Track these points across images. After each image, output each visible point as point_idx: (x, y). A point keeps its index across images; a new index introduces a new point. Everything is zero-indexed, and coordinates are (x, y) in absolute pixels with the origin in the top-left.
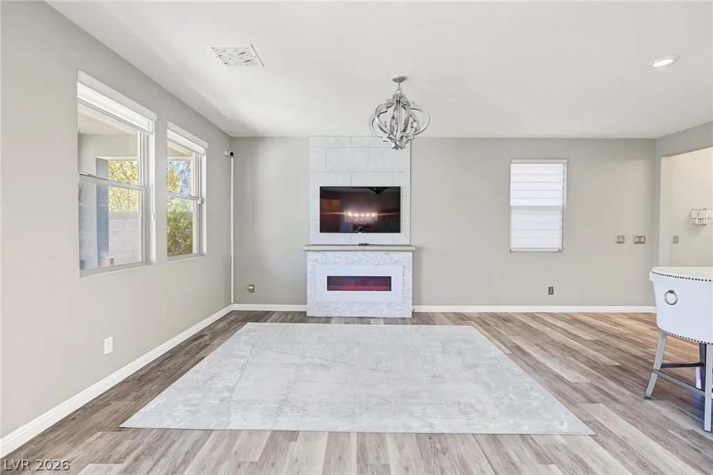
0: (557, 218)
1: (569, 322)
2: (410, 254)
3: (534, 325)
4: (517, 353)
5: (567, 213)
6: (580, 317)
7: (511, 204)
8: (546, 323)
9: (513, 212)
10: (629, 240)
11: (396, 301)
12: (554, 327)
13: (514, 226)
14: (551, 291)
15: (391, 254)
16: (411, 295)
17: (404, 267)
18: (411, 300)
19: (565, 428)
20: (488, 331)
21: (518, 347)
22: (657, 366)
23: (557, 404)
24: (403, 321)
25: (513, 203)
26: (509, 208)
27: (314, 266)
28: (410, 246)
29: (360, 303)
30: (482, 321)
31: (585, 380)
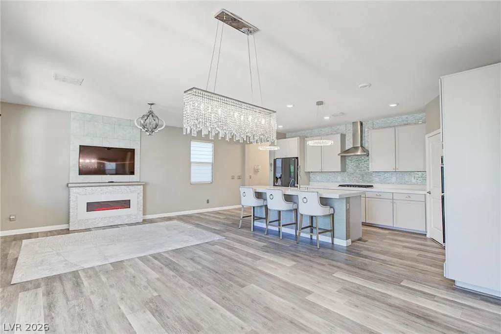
0: (210, 167)
1: (215, 214)
2: (142, 187)
3: (202, 216)
4: (198, 225)
5: (214, 165)
6: (220, 212)
7: (191, 161)
8: (206, 215)
9: (192, 164)
10: (236, 177)
11: (133, 213)
12: (209, 216)
13: (192, 171)
14: (208, 201)
15: (130, 187)
16: (142, 209)
17: (138, 194)
18: (142, 212)
19: (218, 239)
20: (184, 221)
21: (197, 224)
22: (242, 218)
23: (215, 234)
24: (138, 223)
25: (192, 160)
26: (190, 163)
27: (77, 197)
28: (140, 182)
29: (110, 217)
30: (180, 218)
31: (222, 228)
